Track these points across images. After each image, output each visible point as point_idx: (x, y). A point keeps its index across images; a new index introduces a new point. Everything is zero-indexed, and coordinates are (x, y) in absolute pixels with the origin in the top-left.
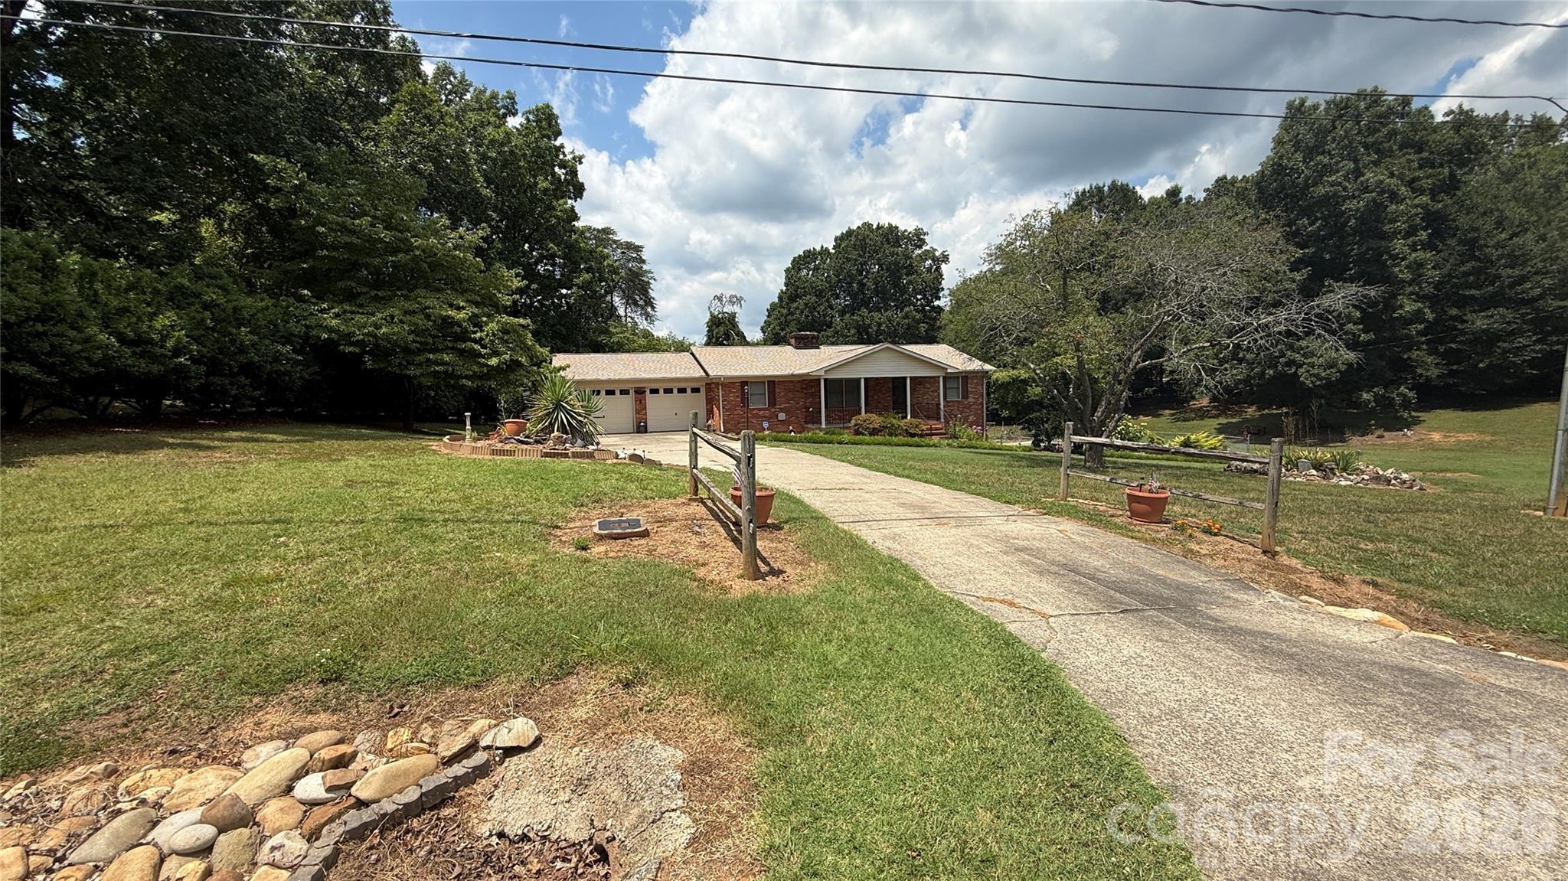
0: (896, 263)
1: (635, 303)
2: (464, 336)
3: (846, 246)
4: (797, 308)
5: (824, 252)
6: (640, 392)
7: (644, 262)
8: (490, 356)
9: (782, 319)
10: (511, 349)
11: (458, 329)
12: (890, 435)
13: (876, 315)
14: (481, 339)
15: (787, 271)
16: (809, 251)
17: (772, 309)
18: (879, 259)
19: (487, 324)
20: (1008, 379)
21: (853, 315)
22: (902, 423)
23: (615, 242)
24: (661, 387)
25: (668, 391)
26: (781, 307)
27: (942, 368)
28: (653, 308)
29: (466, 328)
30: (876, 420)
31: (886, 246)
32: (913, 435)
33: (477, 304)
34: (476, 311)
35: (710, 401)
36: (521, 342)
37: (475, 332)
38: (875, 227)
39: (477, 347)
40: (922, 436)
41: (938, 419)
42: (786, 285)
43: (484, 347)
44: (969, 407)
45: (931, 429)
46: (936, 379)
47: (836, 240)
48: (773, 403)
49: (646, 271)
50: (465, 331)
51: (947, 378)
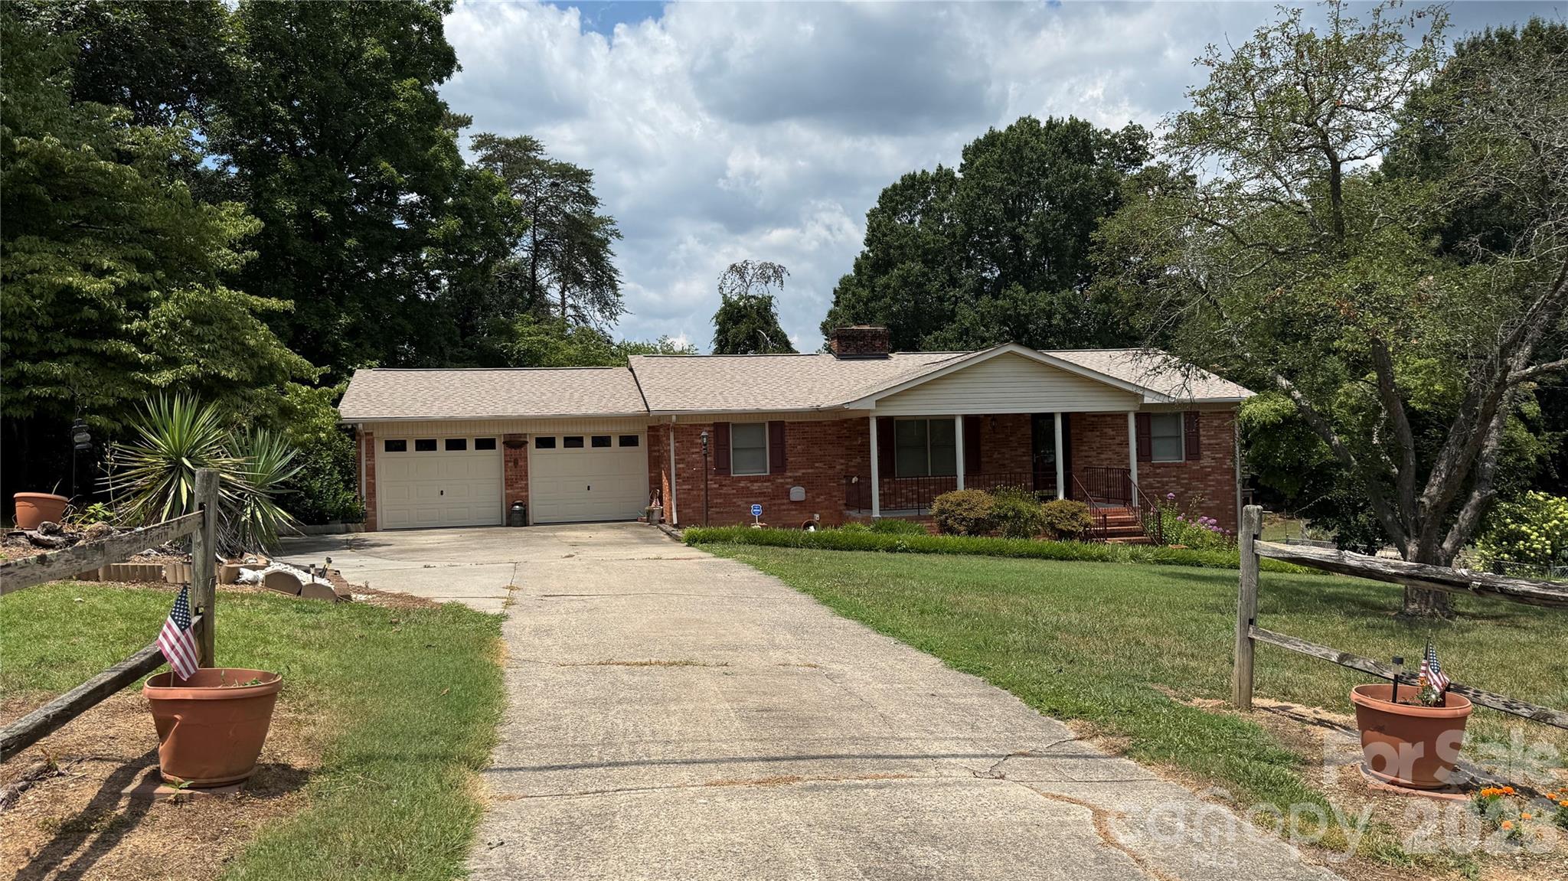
0: (1084, 195)
1: (578, 280)
2: (108, 327)
3: (984, 165)
4: (887, 286)
5: (943, 177)
6: (515, 444)
7: (593, 201)
8: (159, 367)
9: (860, 307)
10: (205, 354)
11: (92, 313)
12: (1013, 533)
13: (1043, 298)
14: (143, 333)
15: (872, 215)
16: (913, 177)
17: (845, 288)
18: (1049, 188)
19: (157, 302)
20: (1272, 417)
21: (996, 297)
22: (1042, 510)
23: (540, 164)
24: (559, 434)
25: (574, 442)
26: (860, 284)
27: (1133, 394)
28: (614, 287)
29: (110, 310)
30: (983, 502)
31: (1063, 161)
32: (1068, 535)
33: (143, 266)
34: (137, 276)
35: (656, 463)
36: (235, 340)
37: (130, 321)
38: (1043, 125)
39: (127, 348)
40: (1087, 537)
41: (1126, 500)
42: (869, 242)
43: (148, 349)
44: (1202, 476)
45: (1105, 523)
46: (1124, 416)
47: (965, 154)
48: (779, 465)
49: (602, 220)
50: (114, 318)
51: (1147, 417)
